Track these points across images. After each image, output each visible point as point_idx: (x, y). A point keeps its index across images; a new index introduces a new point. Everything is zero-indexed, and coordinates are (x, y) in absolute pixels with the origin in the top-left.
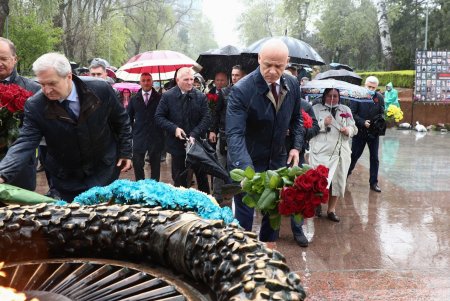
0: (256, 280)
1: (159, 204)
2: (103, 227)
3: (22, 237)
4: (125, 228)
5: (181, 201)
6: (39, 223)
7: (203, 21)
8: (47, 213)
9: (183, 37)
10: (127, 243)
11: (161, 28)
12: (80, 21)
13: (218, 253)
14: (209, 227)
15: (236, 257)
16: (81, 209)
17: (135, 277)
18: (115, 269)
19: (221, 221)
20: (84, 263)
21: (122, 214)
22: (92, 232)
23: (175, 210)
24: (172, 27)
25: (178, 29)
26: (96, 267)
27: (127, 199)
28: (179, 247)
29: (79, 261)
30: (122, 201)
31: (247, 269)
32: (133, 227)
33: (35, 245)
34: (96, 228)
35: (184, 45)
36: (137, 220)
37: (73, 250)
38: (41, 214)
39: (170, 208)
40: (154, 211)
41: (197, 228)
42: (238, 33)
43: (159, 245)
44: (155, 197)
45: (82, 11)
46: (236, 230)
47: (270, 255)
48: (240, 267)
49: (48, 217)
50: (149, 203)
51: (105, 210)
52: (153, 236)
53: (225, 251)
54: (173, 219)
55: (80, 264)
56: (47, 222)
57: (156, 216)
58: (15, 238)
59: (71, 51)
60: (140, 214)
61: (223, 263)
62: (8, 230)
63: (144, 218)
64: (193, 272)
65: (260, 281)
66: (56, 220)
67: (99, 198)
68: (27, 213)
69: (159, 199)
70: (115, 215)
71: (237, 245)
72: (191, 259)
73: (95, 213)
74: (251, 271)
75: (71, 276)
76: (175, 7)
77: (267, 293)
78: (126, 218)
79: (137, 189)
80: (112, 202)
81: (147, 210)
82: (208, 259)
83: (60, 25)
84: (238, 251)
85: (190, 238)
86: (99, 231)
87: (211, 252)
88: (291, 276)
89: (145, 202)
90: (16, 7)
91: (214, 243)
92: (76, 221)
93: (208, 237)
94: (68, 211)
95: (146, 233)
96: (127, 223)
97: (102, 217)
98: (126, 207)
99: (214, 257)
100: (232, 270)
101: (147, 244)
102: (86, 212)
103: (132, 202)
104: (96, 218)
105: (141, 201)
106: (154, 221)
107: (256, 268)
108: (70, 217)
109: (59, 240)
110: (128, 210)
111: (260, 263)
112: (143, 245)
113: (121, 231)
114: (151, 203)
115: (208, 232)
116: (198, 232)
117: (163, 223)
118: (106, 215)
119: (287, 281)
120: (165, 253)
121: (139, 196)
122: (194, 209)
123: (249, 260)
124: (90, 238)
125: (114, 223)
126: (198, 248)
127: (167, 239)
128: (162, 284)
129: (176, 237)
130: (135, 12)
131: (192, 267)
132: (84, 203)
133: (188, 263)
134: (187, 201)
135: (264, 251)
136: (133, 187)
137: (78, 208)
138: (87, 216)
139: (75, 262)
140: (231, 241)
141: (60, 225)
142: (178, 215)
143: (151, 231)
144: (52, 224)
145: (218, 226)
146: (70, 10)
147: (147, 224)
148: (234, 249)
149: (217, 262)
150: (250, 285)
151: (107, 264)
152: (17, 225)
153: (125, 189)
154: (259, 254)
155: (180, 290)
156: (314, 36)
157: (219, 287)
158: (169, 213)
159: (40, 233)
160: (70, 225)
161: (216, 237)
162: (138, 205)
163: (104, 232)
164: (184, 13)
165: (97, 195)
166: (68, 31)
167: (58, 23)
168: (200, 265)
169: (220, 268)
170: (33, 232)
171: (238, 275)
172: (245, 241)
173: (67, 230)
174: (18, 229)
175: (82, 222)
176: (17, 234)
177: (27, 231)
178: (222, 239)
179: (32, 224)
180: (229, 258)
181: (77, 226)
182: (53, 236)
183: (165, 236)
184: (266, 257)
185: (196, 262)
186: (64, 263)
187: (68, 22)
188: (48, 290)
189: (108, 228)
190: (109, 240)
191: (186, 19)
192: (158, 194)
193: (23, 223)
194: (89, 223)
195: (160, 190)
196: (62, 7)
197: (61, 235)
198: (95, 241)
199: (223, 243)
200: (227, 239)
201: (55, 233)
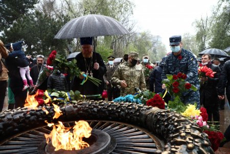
0: (186, 132)
2: (122, 110)
3: (94, 111)
4: (130, 111)
6: (100, 107)
7: (162, 45)
8: (103, 104)
9: (155, 51)
10: (131, 117)
11: (147, 48)
12: (119, 47)
13: (168, 122)
14: (164, 112)
15: (176, 124)
16: (115, 103)
17: (133, 130)
18: (125, 126)
21: (129, 106)
22: (118, 112)
24: (151, 48)
25: (152, 49)
26: (118, 125)
27: (132, 101)
28: (151, 120)
29: (113, 122)
31: (181, 128)
32: (133, 111)
33: (98, 115)
34: (119, 110)
35: (155, 55)
36: (135, 108)
37: (111, 118)
38: (101, 104)
40: (142, 105)
41: (159, 112)
43: (143, 119)
45: (119, 44)
46: (176, 114)
47: (192, 124)
48: (178, 127)
49: (103, 105)
51: (123, 104)
52: (141, 115)
53: (171, 121)
54: (149, 109)
56: (102, 107)
57: (142, 107)
58: (91, 111)
60: (136, 106)
61: (170, 126)
62: (89, 108)
63: (137, 108)
64: (157, 130)
65: (188, 133)
66: (105, 106)
67: (121, 101)
68: (96, 103)
70: (127, 106)
72: (156, 125)
73: (119, 105)
74: (183, 129)
75: (109, 127)
76: (152, 41)
77: (192, 138)
78: (131, 107)
80: (126, 102)
81: (139, 105)
82: (163, 125)
83: (112, 49)
84: (177, 121)
85: (156, 116)
86: (120, 112)
87: (165, 121)
88: (204, 134)
91: (166, 118)
93: (163, 116)
94: (110, 104)
95: (138, 114)
96: (131, 109)
97: (121, 107)
98: (131, 103)
99: (166, 123)
100: (174, 129)
101: (138, 118)
104: (119, 107)
106: (142, 109)
107: (185, 128)
110: (131, 105)
111: (188, 126)
112: (137, 119)
113: (128, 112)
115: (164, 114)
116: (159, 114)
117: (145, 110)
118: (123, 106)
119: (202, 135)
120: (145, 122)
123: (182, 125)
124: (117, 114)
125: (126, 109)
126: (159, 120)
127: (146, 116)
129: (150, 115)
130: (137, 44)
131: (156, 128)
133: (154, 126)
135: (189, 122)
137: (113, 103)
138: (117, 106)
139: (111, 122)
140: (174, 118)
141: (107, 108)
142: (151, 107)
143: (140, 113)
144: (104, 108)
145: (168, 112)
146: (115, 44)
147: (138, 110)
148: (175, 120)
149: (167, 126)
150: (183, 134)
151: (122, 124)
154: (187, 123)
155: (151, 137)
157: (168, 136)
158: (147, 107)
159: (99, 110)
161: (167, 116)
162: (135, 103)
163: (122, 112)
164: (155, 43)
166: (115, 51)
167: (112, 48)
168: (159, 128)
169: (169, 128)
170: (97, 110)
171: (177, 131)
172: (180, 118)
173: (109, 110)
174: (93, 108)
177: (95, 109)
178: (170, 116)
179: (97, 107)
180: (173, 124)
181: (113, 109)
182: (104, 112)
183: (145, 115)
184: (190, 125)
185: (158, 126)
186: (107, 122)
187: (115, 48)
188: (102, 130)
189: (124, 111)
190: (124, 115)
191: (156, 45)
193: (95, 107)
194: (117, 108)
196: (113, 43)
197: (107, 112)
198: (119, 115)
199: (170, 118)
200: (172, 117)
201: (105, 111)
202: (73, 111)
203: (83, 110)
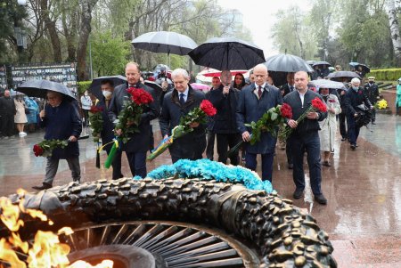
0: (293, 236)
1: (213, 178)
2: (171, 196)
3: (109, 204)
4: (188, 197)
5: (230, 176)
6: (121, 193)
7: (243, 31)
8: (127, 185)
10: (189, 209)
13: (262, 216)
14: (254, 196)
15: (276, 219)
16: (154, 183)
17: (196, 235)
18: (180, 229)
19: (263, 191)
20: (156, 224)
21: (184, 186)
22: (162, 200)
23: (226, 182)
26: (166, 227)
27: (188, 174)
28: (231, 211)
29: (153, 223)
30: (185, 176)
31: (285, 227)
32: (194, 196)
33: (119, 211)
34: (165, 197)
36: (197, 191)
37: (147, 214)
38: (123, 186)
39: (222, 181)
40: (210, 184)
41: (245, 197)
42: (272, 40)
43: (214, 210)
44: (210, 172)
45: (147, 27)
46: (276, 198)
47: (304, 217)
48: (280, 226)
49: (128, 189)
50: (205, 177)
51: (171, 183)
52: (210, 203)
53: (267, 214)
54: (225, 189)
55: (154, 225)
56: (127, 192)
57: (211, 187)
58: (102, 205)
59: (139, 59)
60: (198, 186)
61: (266, 223)
62: (99, 199)
63: (202, 189)
64: (242, 231)
65: (296, 237)
66: (134, 191)
67: (166, 174)
68: (112, 186)
69: (213, 174)
70: (180, 187)
71: (277, 209)
72: (240, 221)
73: (164, 186)
74: (289, 230)
75: (147, 234)
76: (221, 21)
77: (302, 246)
78: (188, 189)
79: (196, 167)
80: (176, 177)
81: (204, 182)
82: (254, 221)
83: (130, 39)
84: (279, 214)
85: (239, 204)
86: (167, 200)
87: (256, 215)
88: (321, 234)
89: (202, 177)
90: (96, 26)
91: (258, 208)
92: (149, 192)
93: (254, 204)
94: (143, 184)
95: (204, 201)
96: (189, 193)
97: (169, 189)
98: (188, 180)
99: (259, 219)
100: (274, 229)
101: (205, 209)
102: (157, 184)
103: (192, 176)
104: (165, 189)
105: (199, 176)
106: (211, 191)
107: (292, 227)
108: (145, 188)
109: (137, 206)
110: (189, 183)
111: (296, 223)
112: (203, 212)
113: (184, 199)
114: (208, 178)
115: (253, 199)
116: (245, 199)
117: (218, 193)
118: (172, 187)
119: (318, 237)
120: (220, 216)
121: (197, 172)
122: (242, 182)
123: (287, 221)
124: (160, 205)
125: (179, 193)
126: (246, 212)
127: (221, 206)
128: (218, 241)
129: (228, 203)
130: (188, 26)
131: (241, 227)
132: (155, 177)
133: (237, 224)
134: (235, 176)
135: (299, 214)
136: (192, 166)
137: (150, 182)
138: (158, 187)
139: (149, 223)
140: (272, 207)
141: (137, 195)
142: (229, 187)
143: (208, 199)
144: (131, 194)
145: (261, 195)
147: (204, 193)
148: (275, 212)
149: (261, 223)
150: (289, 240)
151: (174, 225)
152: (105, 195)
153: (187, 167)
154: (295, 216)
155: (232, 245)
156: (336, 40)
157: (263, 242)
158: (222, 185)
159: (121, 201)
160: (145, 195)
161: (260, 204)
162: (197, 179)
163: (171, 200)
164: (228, 25)
165: (165, 172)
167: (129, 37)
168: (247, 226)
169: (264, 227)
170: (117, 200)
171: (279, 233)
172: (284, 207)
173: (143, 198)
174: (106, 198)
175: (154, 192)
176: (105, 202)
177: (112, 200)
178: (265, 204)
179: (115, 194)
180: (271, 220)
181: (150, 196)
182: (133, 204)
183: (219, 203)
184: (300, 219)
185: (244, 223)
186: (141, 224)
188: (131, 243)
189: (174, 197)
190: (175, 206)
191: (229, 30)
192: (212, 170)
193: (109, 193)
194: (159, 193)
195: (214, 167)
196: (131, 24)
197: (138, 203)
198: (165, 207)
199: (266, 208)
200: (268, 205)
201: (134, 201)
202: (60, 208)
203: (84, 205)
